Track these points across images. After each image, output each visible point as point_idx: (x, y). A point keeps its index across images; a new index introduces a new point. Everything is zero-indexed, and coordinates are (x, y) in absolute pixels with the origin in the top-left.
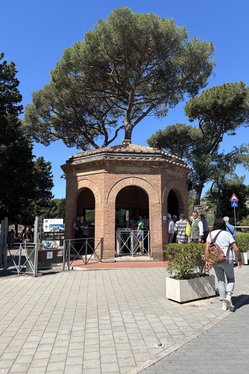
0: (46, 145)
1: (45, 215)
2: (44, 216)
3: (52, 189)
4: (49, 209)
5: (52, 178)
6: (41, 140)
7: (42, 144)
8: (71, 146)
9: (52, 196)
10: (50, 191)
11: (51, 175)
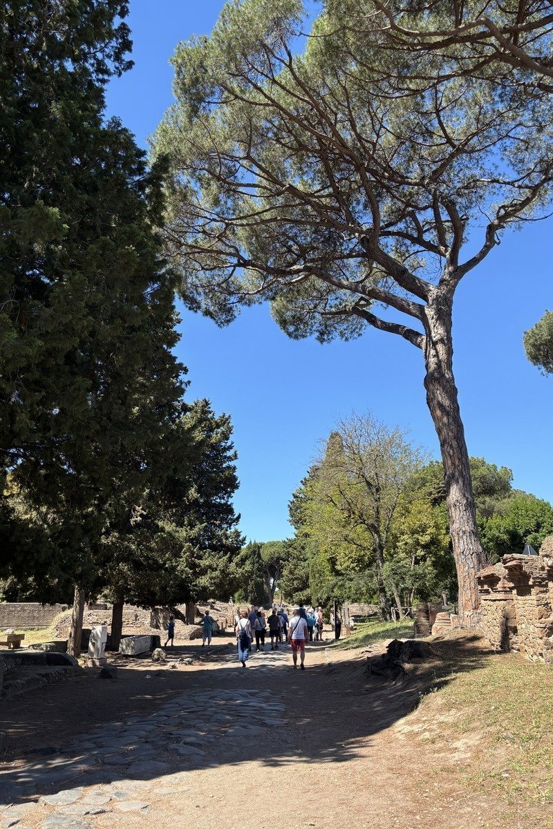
0: (221, 323)
1: (215, 574)
2: (211, 578)
3: (232, 495)
4: (225, 558)
5: (232, 463)
6: (203, 306)
7: (208, 318)
8: (300, 332)
9: (235, 517)
10: (229, 503)
11: (229, 453)
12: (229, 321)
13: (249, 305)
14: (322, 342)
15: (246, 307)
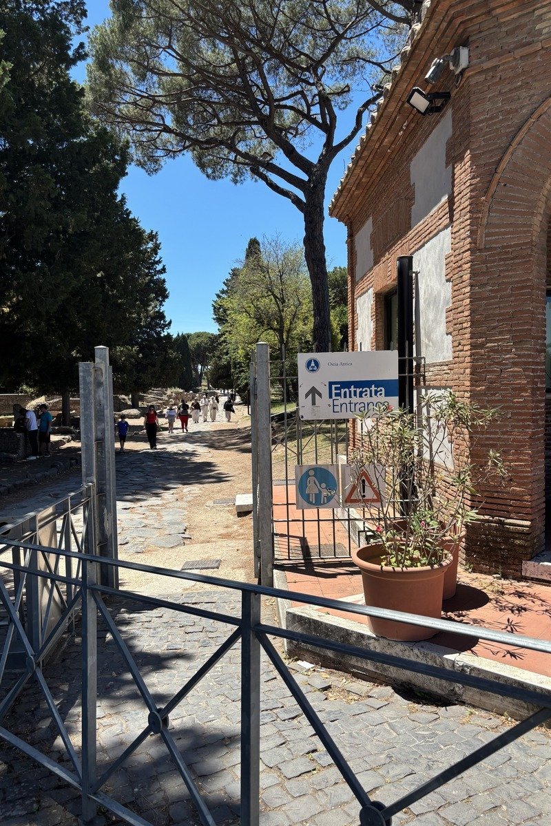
0: (151, 172)
3: (164, 303)
5: (162, 276)
6: (135, 158)
7: (140, 168)
8: (217, 174)
9: (167, 323)
10: (161, 311)
11: (159, 267)
12: (156, 170)
13: (174, 158)
14: (236, 183)
15: (171, 160)
